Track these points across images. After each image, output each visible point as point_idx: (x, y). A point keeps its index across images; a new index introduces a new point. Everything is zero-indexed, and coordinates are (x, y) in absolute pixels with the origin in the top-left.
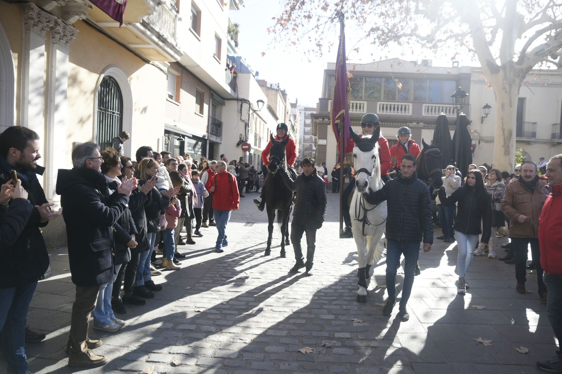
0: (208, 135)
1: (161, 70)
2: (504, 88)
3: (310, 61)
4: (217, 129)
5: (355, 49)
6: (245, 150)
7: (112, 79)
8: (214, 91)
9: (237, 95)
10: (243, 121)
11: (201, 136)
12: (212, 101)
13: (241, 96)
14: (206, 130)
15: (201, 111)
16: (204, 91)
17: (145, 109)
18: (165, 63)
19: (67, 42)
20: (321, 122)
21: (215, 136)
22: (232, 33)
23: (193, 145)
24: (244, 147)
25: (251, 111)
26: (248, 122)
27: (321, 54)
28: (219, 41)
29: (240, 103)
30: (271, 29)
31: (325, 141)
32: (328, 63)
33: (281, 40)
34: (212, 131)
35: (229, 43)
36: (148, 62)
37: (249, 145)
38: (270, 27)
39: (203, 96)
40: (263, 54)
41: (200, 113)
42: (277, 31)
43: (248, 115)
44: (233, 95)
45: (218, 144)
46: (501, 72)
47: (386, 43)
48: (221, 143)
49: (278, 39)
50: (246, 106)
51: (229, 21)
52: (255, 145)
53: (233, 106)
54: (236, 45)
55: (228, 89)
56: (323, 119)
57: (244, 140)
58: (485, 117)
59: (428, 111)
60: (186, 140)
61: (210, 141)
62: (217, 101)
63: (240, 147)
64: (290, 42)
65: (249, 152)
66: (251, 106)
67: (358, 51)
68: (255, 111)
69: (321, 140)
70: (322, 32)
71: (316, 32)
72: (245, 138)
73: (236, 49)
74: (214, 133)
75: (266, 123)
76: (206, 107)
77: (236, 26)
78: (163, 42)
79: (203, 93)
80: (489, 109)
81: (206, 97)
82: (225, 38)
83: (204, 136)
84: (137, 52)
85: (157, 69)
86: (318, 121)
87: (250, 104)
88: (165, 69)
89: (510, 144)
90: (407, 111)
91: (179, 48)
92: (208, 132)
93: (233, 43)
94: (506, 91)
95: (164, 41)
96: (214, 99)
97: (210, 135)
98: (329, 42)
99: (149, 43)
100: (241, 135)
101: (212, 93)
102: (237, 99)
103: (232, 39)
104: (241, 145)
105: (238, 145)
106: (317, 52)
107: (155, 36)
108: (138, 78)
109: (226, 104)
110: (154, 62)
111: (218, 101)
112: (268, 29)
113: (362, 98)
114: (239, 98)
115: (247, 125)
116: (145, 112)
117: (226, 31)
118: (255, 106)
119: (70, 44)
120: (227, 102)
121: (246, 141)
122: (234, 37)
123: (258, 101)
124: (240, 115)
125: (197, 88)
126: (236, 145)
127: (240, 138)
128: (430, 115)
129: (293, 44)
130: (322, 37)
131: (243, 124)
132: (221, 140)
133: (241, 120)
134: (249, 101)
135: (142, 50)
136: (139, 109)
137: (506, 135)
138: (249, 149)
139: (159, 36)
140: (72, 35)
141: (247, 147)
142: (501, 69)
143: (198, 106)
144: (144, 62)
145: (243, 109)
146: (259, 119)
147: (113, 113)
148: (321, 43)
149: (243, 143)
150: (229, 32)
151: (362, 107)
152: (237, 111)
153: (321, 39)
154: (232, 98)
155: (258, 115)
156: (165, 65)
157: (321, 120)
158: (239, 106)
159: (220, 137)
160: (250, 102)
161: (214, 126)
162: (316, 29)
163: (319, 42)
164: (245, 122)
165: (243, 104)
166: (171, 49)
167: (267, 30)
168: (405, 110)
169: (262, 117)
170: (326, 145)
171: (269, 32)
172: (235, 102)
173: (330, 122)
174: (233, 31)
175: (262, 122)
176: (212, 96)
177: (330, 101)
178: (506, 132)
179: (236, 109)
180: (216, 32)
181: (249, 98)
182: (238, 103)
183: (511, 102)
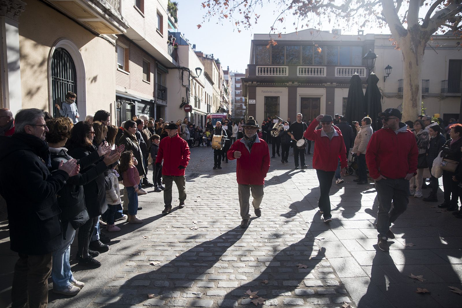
0: (155, 99)
1: (110, 42)
2: (411, 49)
3: (239, 31)
4: (162, 94)
5: (280, 19)
6: (187, 111)
7: (64, 51)
8: (159, 62)
9: (178, 65)
10: (185, 86)
11: (149, 101)
12: (157, 70)
13: (182, 65)
14: (152, 95)
15: (148, 79)
16: (149, 62)
18: (113, 36)
19: (15, 14)
20: (251, 85)
21: (161, 100)
22: (172, 10)
23: (142, 108)
24: (186, 108)
25: (191, 78)
26: (188, 87)
27: (250, 25)
28: (161, 17)
29: (181, 71)
30: (206, 4)
31: (254, 101)
32: (254, 34)
33: (215, 14)
34: (159, 95)
35: (169, 19)
36: (97, 35)
37: (191, 107)
38: (205, 3)
39: (149, 65)
40: (199, 26)
41: (147, 81)
42: (211, 6)
43: (188, 81)
44: (175, 64)
45: (164, 107)
46: (409, 35)
47: (306, 14)
48: (167, 106)
49: (212, 13)
50: (186, 73)
52: (196, 106)
53: (176, 73)
54: (176, 21)
55: (170, 59)
56: (252, 82)
57: (186, 103)
58: (387, 77)
59: (340, 73)
60: (137, 104)
61: (157, 104)
62: (161, 69)
63: (183, 109)
64: (222, 15)
65: (191, 112)
66: (191, 73)
67: (282, 21)
68: (194, 78)
69: (251, 100)
70: (250, 6)
71: (245, 5)
72: (186, 101)
73: (176, 24)
74: (160, 97)
75: (204, 87)
76: (152, 75)
77: (175, 4)
78: (109, 15)
79: (149, 63)
80: (390, 69)
81: (152, 67)
82: (166, 15)
83: (151, 100)
84: (87, 25)
85: (107, 42)
86: (247, 84)
87: (189, 72)
88: (114, 41)
89: (417, 98)
90: (322, 74)
92: (154, 96)
93: (173, 19)
94: (413, 52)
96: (159, 68)
97: (157, 99)
98: (256, 15)
99: (96, 17)
100: (183, 98)
101: (157, 63)
102: (179, 68)
103: (172, 16)
105: (181, 107)
106: (246, 23)
109: (169, 72)
110: (103, 35)
111: (162, 70)
112: (203, 4)
113: (284, 64)
114: (180, 67)
115: (188, 90)
117: (166, 8)
118: (194, 73)
119: (18, 17)
120: (170, 70)
121: (188, 103)
122: (173, 14)
123: (196, 69)
124: (181, 81)
125: (143, 59)
126: (179, 107)
127: (183, 101)
128: (341, 76)
129: (225, 17)
130: (250, 10)
131: (185, 89)
132: (166, 103)
133: (183, 85)
134: (189, 69)
135: (92, 24)
136: (90, 78)
137: (414, 90)
138: (190, 110)
139: (106, 10)
140: (20, 8)
141: (189, 108)
142: (409, 33)
143: (146, 75)
144: (94, 36)
145: (184, 76)
146: (197, 84)
147: (68, 82)
148: (249, 15)
149: (185, 106)
150: (169, 9)
151: (284, 71)
152: (179, 78)
153: (249, 12)
154: (174, 67)
155: (197, 81)
156: (113, 38)
157: (251, 83)
158: (181, 73)
159: (165, 101)
161: (160, 92)
163: (247, 14)
165: (184, 72)
166: (118, 23)
167: (202, 5)
168: (321, 73)
169: (200, 83)
170: (255, 104)
171: (204, 6)
172: (177, 71)
173: (258, 84)
174: (173, 9)
175: (201, 87)
176: (157, 66)
177: (257, 67)
178: (414, 87)
179: (178, 76)
180: (157, 9)
181: (188, 67)
182: (179, 71)
183: (417, 61)
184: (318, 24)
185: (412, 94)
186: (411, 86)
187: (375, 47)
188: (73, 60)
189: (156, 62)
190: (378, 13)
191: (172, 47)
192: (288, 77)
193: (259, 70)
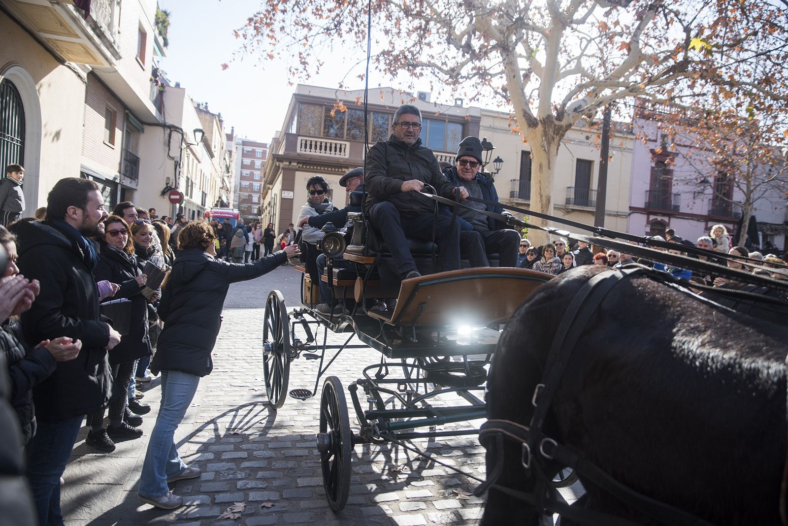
0: (121, 177)
1: (79, 76)
2: (542, 146)
4: (132, 169)
6: (174, 202)
7: (10, 85)
8: (130, 110)
9: (163, 119)
10: (173, 158)
11: (111, 179)
12: (127, 127)
13: (170, 121)
14: (117, 169)
15: (112, 139)
16: (116, 110)
17: (57, 135)
18: (85, 65)
20: (287, 167)
21: (129, 179)
22: (160, 25)
24: (172, 197)
25: (184, 145)
26: (179, 160)
27: (308, 75)
28: (143, 35)
29: (168, 131)
30: (240, 33)
31: (292, 193)
33: (253, 50)
34: (126, 171)
35: (156, 41)
36: (62, 62)
37: (181, 195)
38: (238, 30)
39: (115, 117)
40: (225, 67)
41: (110, 143)
42: (249, 37)
43: (180, 150)
44: (158, 119)
45: (132, 190)
46: (540, 126)
47: (395, 70)
48: (136, 190)
49: (249, 48)
50: (176, 136)
51: (158, 8)
52: (187, 194)
53: (159, 134)
54: (166, 44)
55: (153, 110)
56: (291, 163)
57: (173, 187)
58: (495, 173)
61: (122, 185)
62: (133, 125)
63: (166, 197)
64: (265, 55)
65: (180, 205)
66: (185, 137)
68: (189, 145)
69: (286, 192)
71: (304, 45)
72: (174, 184)
73: (164, 49)
74: (128, 175)
75: (199, 162)
76: (118, 133)
77: (166, 14)
78: (99, 36)
79: (115, 112)
80: (501, 163)
81: (119, 120)
82: (152, 32)
83: (115, 178)
84: (51, 45)
85: (74, 74)
86: (282, 165)
87: (183, 135)
88: (84, 75)
91: (118, 47)
92: (120, 172)
93: (161, 40)
94: (545, 150)
95: (101, 35)
96: (130, 122)
97: (123, 176)
98: (318, 61)
99: (77, 35)
100: (168, 179)
101: (127, 113)
102: (164, 126)
103: (160, 34)
104: (169, 192)
105: (163, 193)
107: (90, 26)
108: (49, 85)
109: (145, 131)
110: (71, 63)
111: (135, 127)
112: (236, 32)
113: (343, 137)
114: (167, 124)
115: (177, 165)
116: (58, 139)
117: (153, 21)
118: (190, 138)
120: (147, 129)
121: (176, 187)
122: (163, 32)
123: (195, 131)
124: (167, 148)
125: (107, 105)
126: (160, 193)
127: (167, 184)
129: (270, 58)
130: (309, 53)
131: (171, 164)
132: (137, 185)
133: (170, 156)
134: (181, 130)
135: (60, 44)
136: (51, 134)
137: (544, 202)
138: (180, 201)
139: (96, 27)
141: (178, 197)
142: (540, 123)
143: (108, 132)
144: (58, 63)
145: (172, 141)
146: (191, 156)
147: (12, 139)
148: (306, 60)
149: (170, 191)
150: (157, 23)
151: (343, 149)
152: (163, 143)
153: (308, 55)
154: (156, 122)
156: (84, 68)
157: (288, 163)
158: (167, 135)
159: (135, 180)
160: (184, 130)
161: (129, 164)
162: (304, 41)
164: (175, 159)
165: (173, 133)
166: (108, 49)
167: (234, 33)
169: (196, 153)
170: (292, 199)
171: (237, 35)
172: (160, 129)
173: (299, 167)
174: (162, 22)
175: (195, 161)
176: (127, 117)
177: (300, 138)
178: (544, 198)
179: (162, 140)
180: (140, 22)
181: (181, 125)
182: (164, 130)
183: (549, 163)
184: (410, 87)
185: (542, 208)
186: (541, 196)
187: (481, 128)
188: (22, 103)
189: (127, 111)
190: (498, 88)
191: (156, 89)
192: (348, 159)
193: (301, 144)
